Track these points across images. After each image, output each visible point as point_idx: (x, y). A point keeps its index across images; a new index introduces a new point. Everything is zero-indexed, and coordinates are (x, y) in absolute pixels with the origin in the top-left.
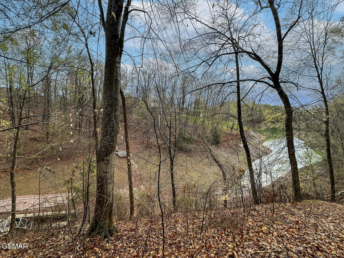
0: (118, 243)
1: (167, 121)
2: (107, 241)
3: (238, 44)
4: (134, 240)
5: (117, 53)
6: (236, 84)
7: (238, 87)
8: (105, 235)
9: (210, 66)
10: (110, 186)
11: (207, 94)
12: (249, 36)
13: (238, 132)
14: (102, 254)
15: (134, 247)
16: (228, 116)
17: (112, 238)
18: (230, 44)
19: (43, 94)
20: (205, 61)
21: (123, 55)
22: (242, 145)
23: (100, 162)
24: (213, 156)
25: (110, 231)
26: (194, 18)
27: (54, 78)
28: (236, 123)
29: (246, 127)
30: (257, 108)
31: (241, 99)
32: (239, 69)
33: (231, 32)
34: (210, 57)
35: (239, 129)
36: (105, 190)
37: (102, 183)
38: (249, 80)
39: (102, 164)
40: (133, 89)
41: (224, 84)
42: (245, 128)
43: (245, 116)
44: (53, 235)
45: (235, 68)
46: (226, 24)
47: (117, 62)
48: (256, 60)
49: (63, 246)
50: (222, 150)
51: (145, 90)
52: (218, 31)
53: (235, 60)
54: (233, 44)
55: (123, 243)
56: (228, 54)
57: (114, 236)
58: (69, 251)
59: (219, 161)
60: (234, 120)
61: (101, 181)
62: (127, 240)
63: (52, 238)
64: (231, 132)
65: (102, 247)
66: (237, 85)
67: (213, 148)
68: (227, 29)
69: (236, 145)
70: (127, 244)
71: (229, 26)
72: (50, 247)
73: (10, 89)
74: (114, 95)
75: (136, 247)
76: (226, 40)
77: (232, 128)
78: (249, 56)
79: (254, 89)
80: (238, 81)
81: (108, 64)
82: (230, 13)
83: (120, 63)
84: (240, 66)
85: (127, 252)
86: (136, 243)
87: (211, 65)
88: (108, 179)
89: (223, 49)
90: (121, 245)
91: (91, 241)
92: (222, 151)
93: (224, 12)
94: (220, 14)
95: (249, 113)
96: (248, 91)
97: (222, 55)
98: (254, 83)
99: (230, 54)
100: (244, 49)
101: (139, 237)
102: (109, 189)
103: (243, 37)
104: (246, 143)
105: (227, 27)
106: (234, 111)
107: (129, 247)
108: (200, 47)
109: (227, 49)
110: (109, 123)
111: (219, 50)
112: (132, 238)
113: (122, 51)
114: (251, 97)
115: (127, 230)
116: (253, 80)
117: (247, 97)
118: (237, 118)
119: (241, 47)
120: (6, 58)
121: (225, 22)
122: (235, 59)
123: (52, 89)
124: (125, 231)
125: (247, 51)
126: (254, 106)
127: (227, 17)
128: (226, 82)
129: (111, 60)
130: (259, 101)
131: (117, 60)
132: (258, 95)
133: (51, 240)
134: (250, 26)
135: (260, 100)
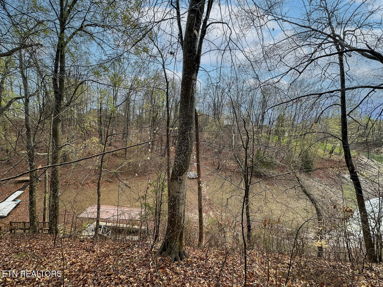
0: (188, 269)
1: (242, 141)
2: (177, 264)
3: (344, 41)
4: (204, 271)
5: (194, 70)
6: (340, 94)
7: (343, 98)
8: (175, 258)
9: (300, 73)
10: (182, 207)
11: (294, 108)
12: (361, 29)
13: (342, 157)
14: (172, 276)
15: (204, 278)
16: (326, 136)
17: (182, 262)
18: (331, 42)
19: (124, 114)
20: (294, 68)
21: (199, 71)
22: (347, 176)
23: (174, 181)
24: (302, 187)
25: (180, 254)
26: (279, 19)
27: (133, 99)
28: (339, 145)
29: (354, 151)
30: (375, 125)
31: (347, 113)
32: (345, 73)
33: (332, 28)
34: (300, 63)
35: (343, 154)
36: (177, 210)
37: (174, 202)
38: (362, 87)
39: (175, 184)
40: (205, 106)
41: (321, 94)
42: (353, 153)
43: (354, 136)
44: (129, 246)
45: (339, 73)
46: (325, 18)
47: (194, 79)
48: (374, 59)
49: (138, 259)
50: (315, 179)
51: (218, 106)
52: (312, 29)
53: (339, 63)
54: (335, 42)
55: (193, 271)
56: (327, 55)
57: (184, 261)
58: (143, 265)
59: (311, 194)
60: (335, 141)
61: (174, 201)
62: (197, 268)
63: (128, 249)
64: (330, 157)
65: (172, 269)
66: (342, 94)
67: (303, 177)
68: (326, 24)
69: (338, 175)
70: (197, 273)
71: (330, 19)
72: (126, 257)
73: (100, 110)
74: (189, 113)
75: (207, 278)
76: (325, 38)
77: (331, 152)
78: (362, 55)
79: (370, 99)
80: (343, 90)
81: (185, 82)
82: (332, 3)
83: (196, 80)
84: (346, 69)
85: (197, 281)
86: (206, 274)
87: (302, 72)
88: (180, 200)
89: (320, 50)
90: (191, 271)
91: (162, 260)
92: (315, 181)
93: (321, 3)
94: (316, 7)
95: (361, 132)
96: (359, 102)
97: (318, 58)
98: (370, 91)
99: (330, 55)
100: (353, 46)
101: (210, 268)
102: (181, 210)
103: (352, 31)
104: (355, 173)
105: (326, 22)
106: (336, 129)
107: (199, 276)
108: (287, 51)
109: (325, 50)
110: (184, 142)
111: (314, 52)
112: (202, 267)
113: (198, 67)
114: (364, 110)
115: (196, 258)
116: (368, 87)
117: (358, 110)
118: (341, 138)
119: (349, 44)
120: (98, 84)
121: (324, 16)
122: (338, 61)
123: (131, 109)
124: (194, 258)
125: (359, 48)
126: (370, 122)
127: (326, 9)
128: (324, 92)
129: (188, 77)
130: (377, 115)
131: (193, 77)
132: (376, 107)
133: (127, 251)
134: (364, 15)
135: (380, 114)
